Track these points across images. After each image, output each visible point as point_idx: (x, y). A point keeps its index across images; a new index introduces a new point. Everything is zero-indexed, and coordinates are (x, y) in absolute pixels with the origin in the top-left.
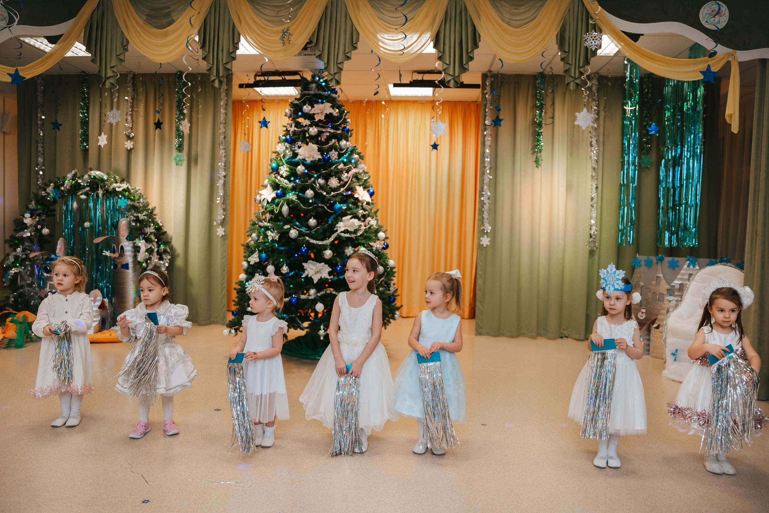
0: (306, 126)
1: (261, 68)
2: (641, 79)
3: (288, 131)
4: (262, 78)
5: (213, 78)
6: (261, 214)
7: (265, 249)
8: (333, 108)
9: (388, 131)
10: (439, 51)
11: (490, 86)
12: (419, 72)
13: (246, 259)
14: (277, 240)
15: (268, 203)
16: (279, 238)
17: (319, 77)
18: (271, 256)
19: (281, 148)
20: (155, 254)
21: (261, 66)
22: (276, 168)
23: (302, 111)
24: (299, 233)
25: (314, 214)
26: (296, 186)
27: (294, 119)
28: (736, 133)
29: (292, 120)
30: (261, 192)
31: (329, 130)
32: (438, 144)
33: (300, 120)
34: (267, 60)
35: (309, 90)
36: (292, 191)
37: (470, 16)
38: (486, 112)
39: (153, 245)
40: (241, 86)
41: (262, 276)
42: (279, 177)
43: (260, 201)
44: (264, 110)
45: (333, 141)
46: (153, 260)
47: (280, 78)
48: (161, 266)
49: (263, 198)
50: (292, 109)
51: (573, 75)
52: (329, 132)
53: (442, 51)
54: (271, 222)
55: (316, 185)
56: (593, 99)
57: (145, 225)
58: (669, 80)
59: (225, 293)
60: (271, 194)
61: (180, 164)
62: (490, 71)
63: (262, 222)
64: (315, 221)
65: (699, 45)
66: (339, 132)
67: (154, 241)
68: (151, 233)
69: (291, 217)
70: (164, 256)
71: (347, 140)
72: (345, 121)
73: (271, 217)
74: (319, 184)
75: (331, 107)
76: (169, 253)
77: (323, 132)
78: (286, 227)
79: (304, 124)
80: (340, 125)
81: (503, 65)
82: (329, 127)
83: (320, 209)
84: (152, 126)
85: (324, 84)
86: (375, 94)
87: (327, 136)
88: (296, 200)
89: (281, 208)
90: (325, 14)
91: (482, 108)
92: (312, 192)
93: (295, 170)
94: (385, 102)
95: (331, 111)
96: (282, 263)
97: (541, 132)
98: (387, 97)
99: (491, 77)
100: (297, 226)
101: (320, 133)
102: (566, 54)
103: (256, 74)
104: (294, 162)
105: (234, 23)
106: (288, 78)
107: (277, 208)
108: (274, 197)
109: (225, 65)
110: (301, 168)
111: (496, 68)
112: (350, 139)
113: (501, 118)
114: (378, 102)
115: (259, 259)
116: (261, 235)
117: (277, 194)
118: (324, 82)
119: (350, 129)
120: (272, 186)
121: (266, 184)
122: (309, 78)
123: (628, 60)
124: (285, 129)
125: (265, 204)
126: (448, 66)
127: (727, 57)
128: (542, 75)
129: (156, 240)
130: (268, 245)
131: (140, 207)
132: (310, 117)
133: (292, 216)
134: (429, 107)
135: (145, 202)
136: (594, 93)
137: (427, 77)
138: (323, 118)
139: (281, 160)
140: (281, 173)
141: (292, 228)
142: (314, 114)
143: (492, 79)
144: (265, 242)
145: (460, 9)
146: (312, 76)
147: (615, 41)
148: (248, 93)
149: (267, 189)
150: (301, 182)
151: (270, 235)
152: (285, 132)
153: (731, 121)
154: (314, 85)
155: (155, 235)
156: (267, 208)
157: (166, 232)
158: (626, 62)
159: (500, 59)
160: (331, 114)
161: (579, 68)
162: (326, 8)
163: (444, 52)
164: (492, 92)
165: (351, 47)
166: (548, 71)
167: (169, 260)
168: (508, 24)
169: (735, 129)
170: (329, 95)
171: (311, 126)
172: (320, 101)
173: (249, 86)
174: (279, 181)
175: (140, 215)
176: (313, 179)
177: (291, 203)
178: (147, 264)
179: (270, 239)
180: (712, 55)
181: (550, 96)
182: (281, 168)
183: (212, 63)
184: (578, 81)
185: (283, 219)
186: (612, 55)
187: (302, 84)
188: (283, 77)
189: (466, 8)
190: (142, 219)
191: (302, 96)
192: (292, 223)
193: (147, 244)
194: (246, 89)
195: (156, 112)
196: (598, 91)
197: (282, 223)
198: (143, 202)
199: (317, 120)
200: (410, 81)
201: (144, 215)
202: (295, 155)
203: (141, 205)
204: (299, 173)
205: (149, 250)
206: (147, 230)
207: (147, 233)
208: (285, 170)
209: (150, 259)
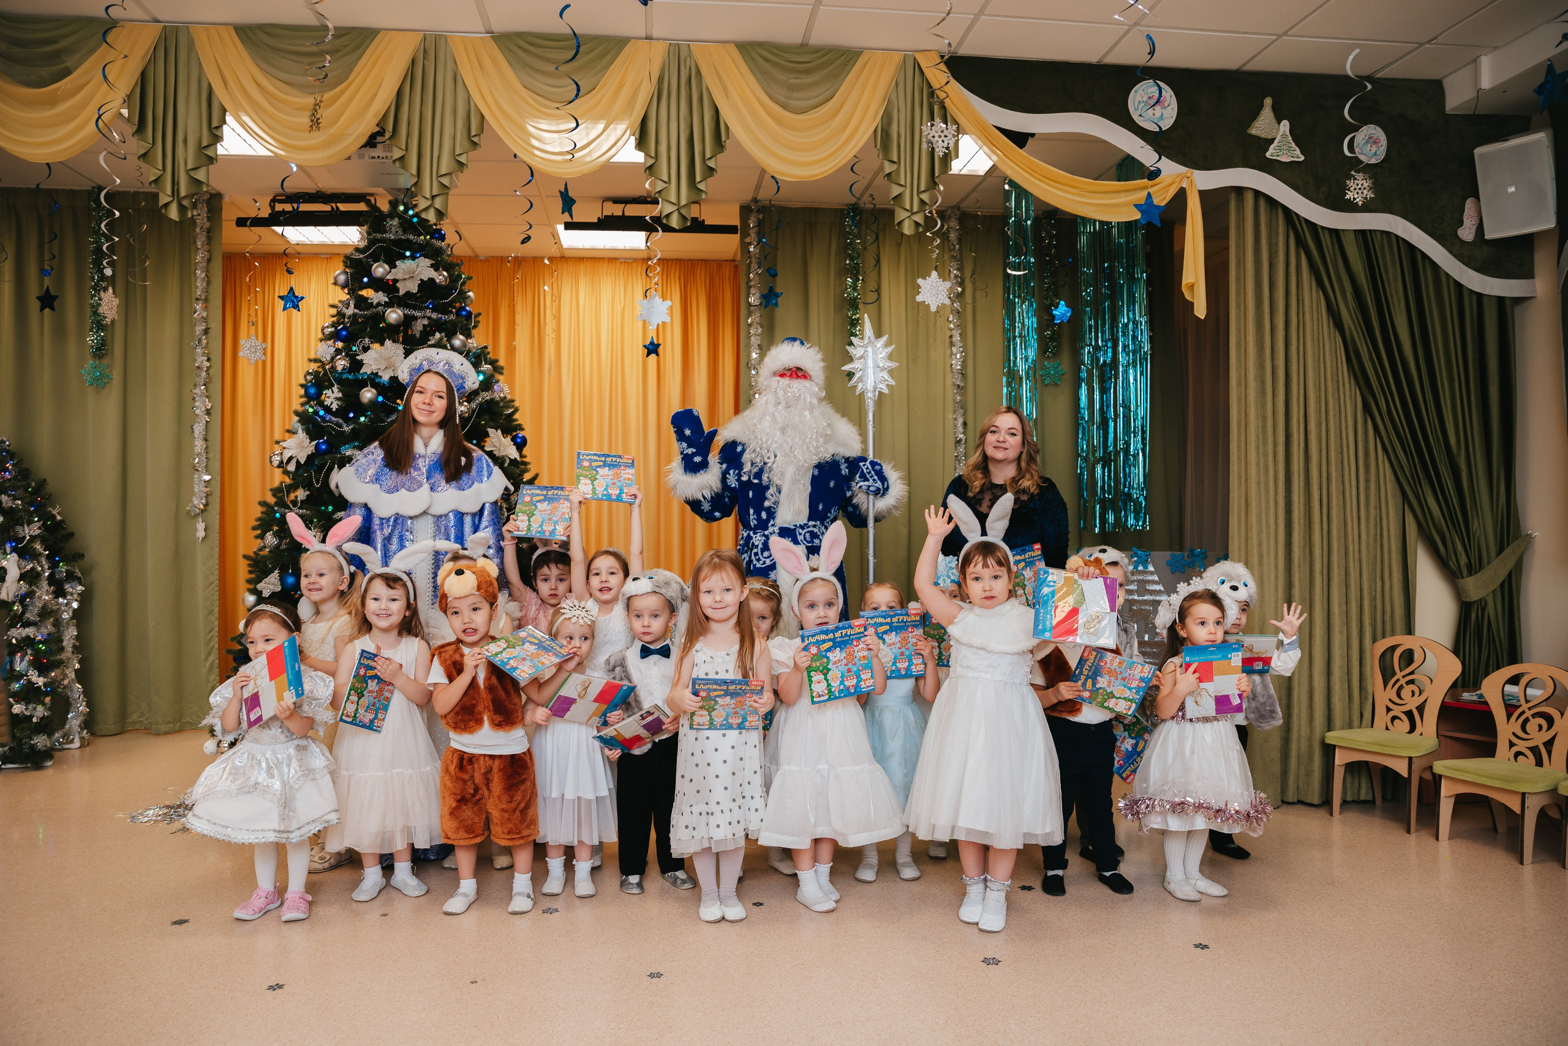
0: (379, 304)
1: (282, 184)
2: (1036, 220)
3: (340, 314)
4: (288, 207)
5: (164, 199)
6: (285, 489)
8: (436, 270)
9: (558, 318)
10: (647, 155)
11: (756, 229)
12: (616, 201)
13: (251, 587)
15: (299, 465)
17: (405, 204)
19: (326, 350)
20: (45, 584)
21: (283, 181)
22: (314, 393)
23: (369, 274)
27: (352, 292)
28: (1203, 318)
29: (348, 294)
30: (285, 445)
31: (428, 313)
32: (661, 342)
33: (366, 293)
34: (295, 169)
35: (385, 232)
37: (708, 88)
38: (749, 280)
39: (39, 563)
40: (241, 222)
42: (322, 413)
43: (282, 462)
44: (290, 272)
45: (438, 335)
46: (40, 597)
47: (327, 208)
48: (59, 610)
49: (287, 455)
50: (347, 270)
51: (908, 207)
52: (429, 318)
53: (653, 155)
56: (952, 256)
58: (1085, 221)
59: (214, 661)
60: (305, 447)
61: (99, 385)
62: (755, 200)
65: (1133, 158)
66: (452, 317)
67: (40, 554)
68: (33, 538)
70: (68, 587)
71: (468, 336)
72: (463, 296)
73: (307, 496)
75: (432, 266)
77: (415, 318)
79: (375, 302)
80: (450, 304)
81: (779, 188)
82: (428, 307)
84: (34, 305)
85: (415, 220)
86: (523, 242)
87: (424, 325)
90: (410, 74)
91: (742, 272)
93: (357, 397)
94: (550, 259)
95: (432, 274)
97: (858, 319)
98: (554, 251)
99: (758, 211)
101: (408, 320)
102: (895, 167)
103: (274, 197)
104: (353, 380)
105: (210, 85)
106: (343, 207)
107: (318, 476)
108: (313, 454)
109: (192, 173)
110: (370, 391)
111: (767, 193)
112: (473, 332)
113: (778, 290)
114: (537, 260)
115: (282, 585)
117: (318, 447)
118: (417, 215)
119: (474, 312)
120: (306, 430)
121: (294, 428)
122: (385, 207)
123: (1012, 183)
124: (334, 311)
125: (292, 467)
126: (666, 185)
127: (1178, 179)
128: (855, 210)
129: (47, 553)
132: (387, 286)
134: (640, 269)
136: (953, 244)
137: (633, 210)
138: (414, 289)
139: (327, 376)
140: (327, 402)
142: (396, 281)
143: (761, 216)
145: (687, 74)
146: (390, 202)
147: (985, 148)
148: (258, 238)
149: (297, 438)
152: (335, 319)
153: (1193, 298)
154: (395, 222)
155: (44, 541)
156: (298, 476)
157: (73, 534)
158: (1007, 187)
159: (773, 177)
160: (432, 280)
161: (919, 193)
162: (413, 61)
163: (656, 157)
164: (759, 241)
165: (466, 144)
166: (866, 203)
167: (81, 594)
168: (785, 107)
169: (1200, 311)
170: (428, 243)
171: (388, 305)
172: (408, 254)
173: (258, 222)
174: (324, 419)
175: (4, 498)
180: (1154, 174)
181: (872, 249)
182: (327, 392)
183: (161, 168)
184: (919, 218)
185: (332, 499)
186: (982, 173)
187: (372, 220)
188: (334, 205)
189: (698, 72)
190: (11, 508)
191: (372, 242)
193: (23, 563)
194: (254, 229)
195: (43, 272)
196: (960, 240)
197: (331, 509)
198: (14, 470)
199: (402, 292)
200: (599, 218)
201: (15, 499)
202: (356, 365)
204: (365, 402)
205: (29, 575)
206: (24, 531)
207: (25, 537)
208: (337, 399)
209: (30, 594)
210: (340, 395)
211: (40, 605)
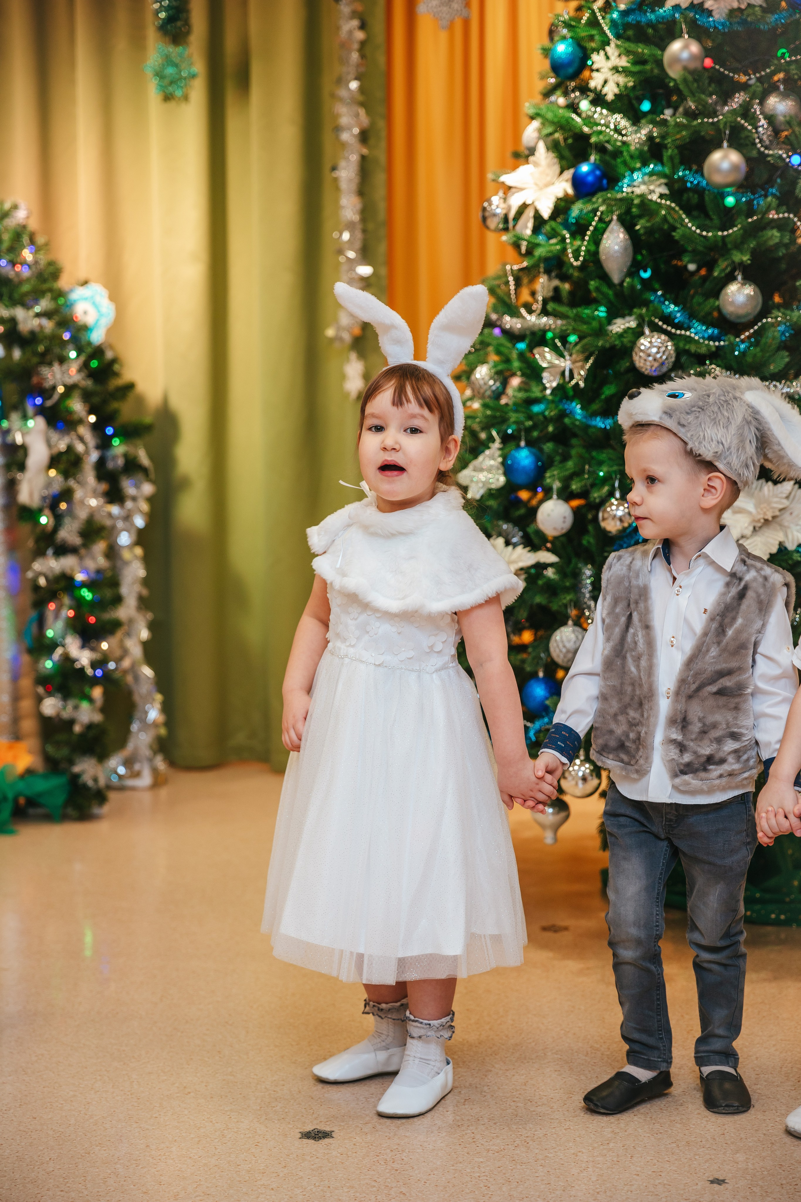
6: (511, 279)
7: (528, 430)
14: (582, 384)
15: (539, 222)
16: (586, 380)
18: (558, 458)
20: (90, 476)
22: (570, 64)
24: (679, 352)
25: (746, 258)
26: (663, 137)
30: (508, 179)
36: (645, 164)
39: (81, 439)
41: (520, 549)
42: (584, 105)
43: (506, 219)
46: (82, 502)
48: (114, 527)
49: (515, 201)
54: (550, 307)
55: (753, 120)
57: (43, 355)
60: (551, 184)
61: (179, 93)
63: (514, 313)
64: (749, 290)
67: (81, 421)
68: (70, 389)
69: (643, 281)
70: (128, 487)
73: (556, 290)
74: (771, 119)
76: (144, 470)
78: (619, 326)
83: (774, 236)
88: (663, 201)
89: (597, 241)
92: (735, 157)
93: (659, 63)
96: (606, 489)
100: (668, 319)
104: (650, 24)
107: (578, 243)
108: (566, 195)
110: (686, 47)
115: (505, 474)
116: (514, 375)
117: (577, 182)
120: (554, 147)
121: (532, 144)
125: (526, 228)
129: (92, 419)
130: (542, 413)
131: (21, 282)
133: (646, 275)
135: (43, 263)
139: (594, 23)
140: (596, 82)
141: (647, 331)
144: (530, 402)
149: (536, 164)
150: (687, 113)
151: (552, 366)
155: (86, 396)
156: (538, 245)
157: (130, 386)
167: (150, 500)
174: (589, 120)
175: (20, 313)
176: (739, 98)
177: (640, 217)
178: (58, 518)
179: (550, 382)
182: (597, 59)
185: (605, 289)
190: (33, 333)
192: (646, 303)
193: (54, 436)
197: (602, 312)
198: (36, 262)
201: (38, 315)
203: (26, 273)
204: (674, 73)
205: (64, 458)
206: (54, 375)
207: (54, 388)
208: (615, 69)
209: (66, 495)
210: (623, 62)
211: (83, 514)
